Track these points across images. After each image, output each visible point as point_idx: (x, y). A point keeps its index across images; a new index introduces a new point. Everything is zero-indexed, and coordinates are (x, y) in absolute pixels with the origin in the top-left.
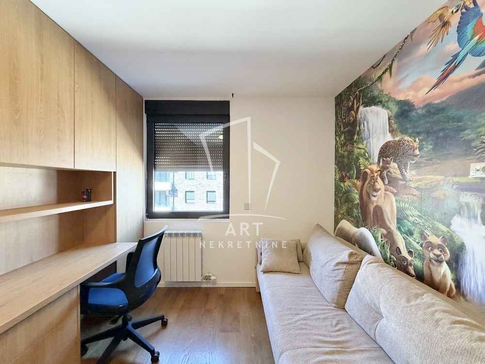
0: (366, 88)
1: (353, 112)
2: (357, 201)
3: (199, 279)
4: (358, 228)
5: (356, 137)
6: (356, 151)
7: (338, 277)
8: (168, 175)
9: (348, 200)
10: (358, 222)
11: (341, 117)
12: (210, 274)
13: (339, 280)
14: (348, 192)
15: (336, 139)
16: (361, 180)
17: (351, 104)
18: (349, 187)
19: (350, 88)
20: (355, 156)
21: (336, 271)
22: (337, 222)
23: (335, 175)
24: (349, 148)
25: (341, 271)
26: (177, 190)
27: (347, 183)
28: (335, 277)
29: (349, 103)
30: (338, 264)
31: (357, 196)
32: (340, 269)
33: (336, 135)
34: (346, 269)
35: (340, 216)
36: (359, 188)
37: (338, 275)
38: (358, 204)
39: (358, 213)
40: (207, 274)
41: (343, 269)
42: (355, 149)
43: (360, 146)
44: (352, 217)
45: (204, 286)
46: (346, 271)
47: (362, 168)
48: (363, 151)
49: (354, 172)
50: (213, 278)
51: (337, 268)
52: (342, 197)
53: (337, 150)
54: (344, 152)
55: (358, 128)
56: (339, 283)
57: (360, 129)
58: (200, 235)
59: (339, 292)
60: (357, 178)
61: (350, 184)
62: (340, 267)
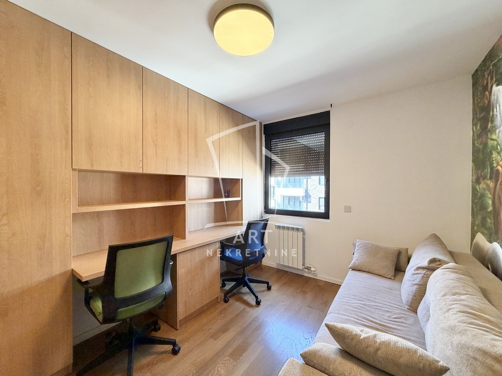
0: (498, 61)
1: (487, 92)
2: (490, 209)
3: (301, 267)
4: (491, 243)
5: (490, 125)
6: (490, 143)
7: (416, 281)
8: (301, 181)
9: (483, 207)
10: (491, 235)
11: (477, 100)
12: (311, 266)
13: (416, 284)
14: (483, 196)
15: (473, 128)
16: (493, 180)
17: (485, 82)
18: (483, 190)
19: (484, 61)
20: (489, 150)
21: (415, 276)
22: (473, 236)
23: (472, 176)
24: (484, 139)
25: (420, 275)
26: (310, 196)
27: (482, 186)
28: (413, 281)
29: (484, 81)
30: (419, 268)
31: (490, 202)
32: (420, 274)
33: (473, 125)
34: (425, 274)
35: (476, 228)
36: (492, 191)
37: (416, 279)
38: (491, 211)
39: (491, 223)
40: (309, 266)
41: (421, 274)
42: (489, 141)
43: (494, 137)
44: (486, 229)
45: (306, 275)
46: (425, 276)
47: (495, 165)
48: (495, 143)
49: (488, 170)
50: (312, 269)
51: (417, 272)
52: (478, 202)
53: (473, 144)
54: (480, 144)
55: (491, 114)
56: (415, 287)
57: (493, 114)
58: (302, 230)
59: (413, 296)
60: (491, 178)
61: (484, 186)
62: (420, 271)
